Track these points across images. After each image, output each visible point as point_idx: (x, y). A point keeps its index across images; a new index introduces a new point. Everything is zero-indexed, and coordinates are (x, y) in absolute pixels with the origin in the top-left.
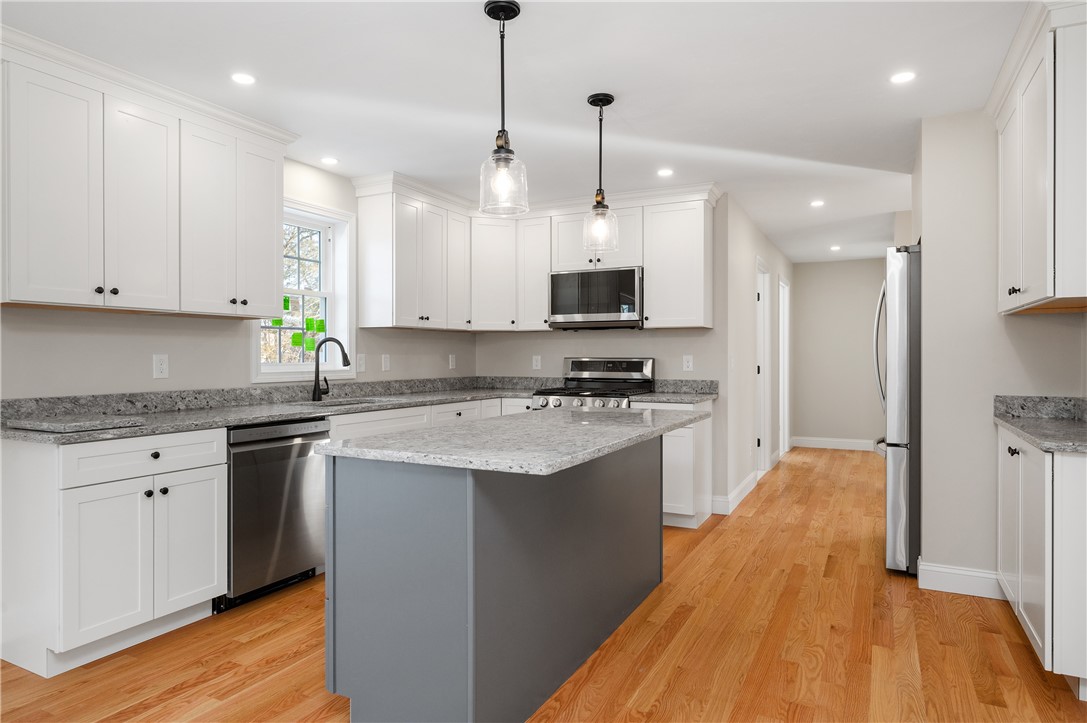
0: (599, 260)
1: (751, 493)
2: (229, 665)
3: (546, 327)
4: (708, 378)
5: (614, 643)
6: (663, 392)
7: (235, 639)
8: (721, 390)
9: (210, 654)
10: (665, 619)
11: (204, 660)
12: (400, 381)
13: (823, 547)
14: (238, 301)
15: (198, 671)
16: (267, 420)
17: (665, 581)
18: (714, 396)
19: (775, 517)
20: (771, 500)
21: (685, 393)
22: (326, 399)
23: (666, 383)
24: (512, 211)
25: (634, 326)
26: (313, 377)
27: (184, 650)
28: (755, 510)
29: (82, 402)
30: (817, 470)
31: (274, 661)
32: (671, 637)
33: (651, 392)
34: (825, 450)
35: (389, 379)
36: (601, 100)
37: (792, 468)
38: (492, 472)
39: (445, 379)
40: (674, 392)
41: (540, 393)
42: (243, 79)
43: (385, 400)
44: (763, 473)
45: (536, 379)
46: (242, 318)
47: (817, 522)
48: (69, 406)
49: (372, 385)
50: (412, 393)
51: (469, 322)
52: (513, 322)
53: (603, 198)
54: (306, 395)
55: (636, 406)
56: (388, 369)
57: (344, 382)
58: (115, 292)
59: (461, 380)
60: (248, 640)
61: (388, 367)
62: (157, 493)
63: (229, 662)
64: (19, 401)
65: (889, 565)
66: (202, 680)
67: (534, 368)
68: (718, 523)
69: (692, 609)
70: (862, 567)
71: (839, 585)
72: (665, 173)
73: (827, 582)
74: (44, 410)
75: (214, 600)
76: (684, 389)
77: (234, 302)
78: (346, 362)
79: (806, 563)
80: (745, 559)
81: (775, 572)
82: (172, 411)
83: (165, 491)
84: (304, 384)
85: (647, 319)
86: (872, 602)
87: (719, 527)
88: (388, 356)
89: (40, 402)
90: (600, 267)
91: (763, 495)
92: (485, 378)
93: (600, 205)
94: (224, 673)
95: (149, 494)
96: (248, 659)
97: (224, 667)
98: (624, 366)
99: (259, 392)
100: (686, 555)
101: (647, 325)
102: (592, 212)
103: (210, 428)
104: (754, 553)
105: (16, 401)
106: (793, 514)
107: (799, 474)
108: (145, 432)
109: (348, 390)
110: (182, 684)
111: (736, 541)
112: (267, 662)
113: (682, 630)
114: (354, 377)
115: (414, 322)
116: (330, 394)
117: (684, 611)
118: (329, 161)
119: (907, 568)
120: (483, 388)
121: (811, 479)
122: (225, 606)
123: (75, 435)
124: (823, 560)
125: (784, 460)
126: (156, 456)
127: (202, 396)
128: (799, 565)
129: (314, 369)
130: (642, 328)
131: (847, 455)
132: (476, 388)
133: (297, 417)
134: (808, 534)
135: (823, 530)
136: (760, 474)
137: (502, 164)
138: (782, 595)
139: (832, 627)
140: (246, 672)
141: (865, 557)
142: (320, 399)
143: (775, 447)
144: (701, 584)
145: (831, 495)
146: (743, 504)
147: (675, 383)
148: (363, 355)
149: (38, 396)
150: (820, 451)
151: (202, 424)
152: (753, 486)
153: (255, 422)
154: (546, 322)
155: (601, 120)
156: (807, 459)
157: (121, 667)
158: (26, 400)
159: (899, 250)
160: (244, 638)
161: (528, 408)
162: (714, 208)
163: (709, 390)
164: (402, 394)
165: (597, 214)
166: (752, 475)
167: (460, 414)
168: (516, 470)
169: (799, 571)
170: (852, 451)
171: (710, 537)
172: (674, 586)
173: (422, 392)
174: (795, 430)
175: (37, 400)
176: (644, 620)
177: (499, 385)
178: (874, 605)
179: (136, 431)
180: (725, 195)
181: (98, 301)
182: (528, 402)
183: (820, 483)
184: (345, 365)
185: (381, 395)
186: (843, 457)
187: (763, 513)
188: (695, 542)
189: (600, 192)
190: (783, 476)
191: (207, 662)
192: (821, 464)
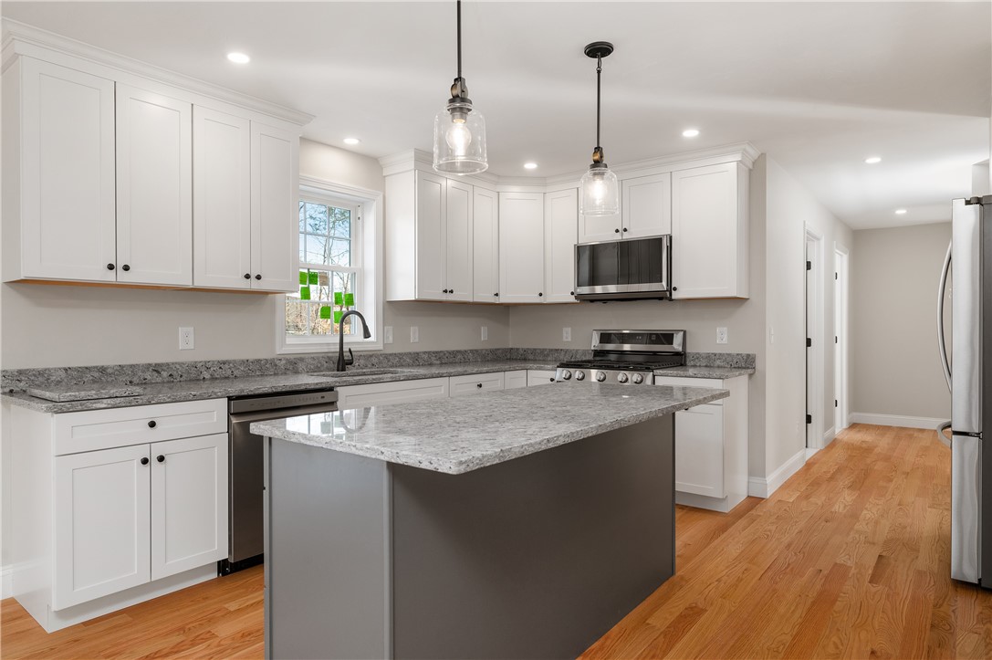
0: (625, 230)
1: (797, 474)
2: (208, 636)
3: (572, 299)
4: (745, 352)
5: (601, 648)
6: (695, 366)
7: (226, 606)
8: (758, 364)
9: (195, 621)
10: (668, 623)
11: (188, 627)
12: (429, 353)
13: (874, 544)
14: (253, 276)
15: (176, 639)
16: (270, 391)
17: (678, 573)
18: (750, 371)
19: (820, 503)
20: (816, 484)
21: (719, 367)
22: (350, 370)
23: (698, 356)
24: (468, 166)
25: (664, 297)
26: (337, 348)
27: (177, 613)
28: (798, 494)
29: (109, 371)
30: (877, 450)
31: (249, 635)
32: (670, 646)
33: (681, 365)
34: (889, 428)
35: (418, 351)
36: (599, 50)
37: (850, 447)
38: (402, 466)
39: (477, 351)
40: (706, 366)
41: (563, 365)
42: (238, 58)
43: (407, 371)
44: (815, 451)
45: (566, 351)
46: (266, 293)
47: (869, 513)
48: (96, 375)
49: (400, 356)
50: (442, 364)
51: (497, 295)
52: (541, 295)
53: (601, 157)
54: (332, 366)
55: (661, 381)
56: (417, 340)
57: (371, 353)
58: (126, 268)
59: (493, 351)
60: (237, 608)
61: (417, 338)
62: (154, 461)
63: (209, 632)
64: (49, 369)
65: (954, 572)
66: (175, 650)
67: (565, 340)
68: (752, 509)
69: (703, 611)
70: (920, 573)
71: (888, 595)
72: (691, 133)
73: (873, 590)
74: (73, 378)
75: (219, 562)
76: (718, 363)
77: (248, 277)
78: (367, 334)
79: (849, 563)
80: (776, 553)
81: (810, 571)
82: (197, 380)
83: (161, 459)
84: (330, 355)
85: (675, 289)
86: (929, 621)
87: (753, 512)
88: (417, 328)
89: (69, 372)
90: (627, 236)
91: (810, 478)
92: (518, 349)
93: (597, 163)
94: (199, 644)
95: (145, 461)
96: (226, 630)
97: (201, 637)
98: (654, 338)
99: (283, 362)
100: (709, 544)
101: (675, 295)
102: (589, 173)
103: (209, 398)
104: (789, 546)
105: (46, 370)
106: (844, 500)
107: (859, 453)
108: (140, 402)
109: (374, 360)
110: (156, 654)
111: (770, 531)
112: (243, 636)
113: (685, 639)
114: (381, 348)
115: (436, 295)
116: (356, 364)
117: (691, 615)
118: (351, 142)
119: (980, 580)
120: (516, 359)
121: (869, 461)
122: (231, 569)
123: (68, 405)
124: (871, 561)
125: (840, 438)
126: (152, 425)
127: (227, 366)
128: (841, 565)
129: (338, 341)
130: (671, 300)
131: (916, 434)
132: (511, 359)
133: (303, 388)
134: (856, 527)
135: (877, 523)
136: (810, 453)
137: (458, 114)
138: (813, 603)
139: (873, 653)
140: (219, 645)
141: (925, 561)
142: (343, 370)
143: (829, 422)
144: (719, 580)
145: (891, 481)
146: (786, 486)
147: (708, 356)
148: (391, 328)
149: (67, 366)
150: (884, 429)
151: (200, 395)
152: (800, 466)
153: (257, 392)
154: (572, 293)
155: (599, 72)
156: (867, 437)
157: (115, 627)
158: (55, 369)
159: (968, 203)
160: (233, 606)
161: (552, 380)
162: (750, 170)
163: (746, 364)
164: (431, 365)
165: (595, 174)
166: (798, 455)
167: (480, 386)
168: (425, 466)
169: (839, 572)
170: (922, 430)
171: (742, 523)
172: (687, 581)
173: (451, 363)
174: (855, 405)
175: (66, 370)
176: (643, 621)
177: (531, 357)
178: (932, 626)
179: (132, 401)
180: (763, 156)
181: (110, 277)
182: (550, 374)
183: (879, 466)
184: (365, 337)
185: (409, 366)
186: (911, 436)
187: (807, 497)
188: (723, 529)
189: (598, 149)
190: (839, 455)
191: (189, 629)
192: (883, 443)
